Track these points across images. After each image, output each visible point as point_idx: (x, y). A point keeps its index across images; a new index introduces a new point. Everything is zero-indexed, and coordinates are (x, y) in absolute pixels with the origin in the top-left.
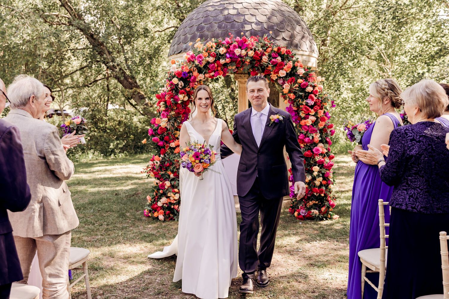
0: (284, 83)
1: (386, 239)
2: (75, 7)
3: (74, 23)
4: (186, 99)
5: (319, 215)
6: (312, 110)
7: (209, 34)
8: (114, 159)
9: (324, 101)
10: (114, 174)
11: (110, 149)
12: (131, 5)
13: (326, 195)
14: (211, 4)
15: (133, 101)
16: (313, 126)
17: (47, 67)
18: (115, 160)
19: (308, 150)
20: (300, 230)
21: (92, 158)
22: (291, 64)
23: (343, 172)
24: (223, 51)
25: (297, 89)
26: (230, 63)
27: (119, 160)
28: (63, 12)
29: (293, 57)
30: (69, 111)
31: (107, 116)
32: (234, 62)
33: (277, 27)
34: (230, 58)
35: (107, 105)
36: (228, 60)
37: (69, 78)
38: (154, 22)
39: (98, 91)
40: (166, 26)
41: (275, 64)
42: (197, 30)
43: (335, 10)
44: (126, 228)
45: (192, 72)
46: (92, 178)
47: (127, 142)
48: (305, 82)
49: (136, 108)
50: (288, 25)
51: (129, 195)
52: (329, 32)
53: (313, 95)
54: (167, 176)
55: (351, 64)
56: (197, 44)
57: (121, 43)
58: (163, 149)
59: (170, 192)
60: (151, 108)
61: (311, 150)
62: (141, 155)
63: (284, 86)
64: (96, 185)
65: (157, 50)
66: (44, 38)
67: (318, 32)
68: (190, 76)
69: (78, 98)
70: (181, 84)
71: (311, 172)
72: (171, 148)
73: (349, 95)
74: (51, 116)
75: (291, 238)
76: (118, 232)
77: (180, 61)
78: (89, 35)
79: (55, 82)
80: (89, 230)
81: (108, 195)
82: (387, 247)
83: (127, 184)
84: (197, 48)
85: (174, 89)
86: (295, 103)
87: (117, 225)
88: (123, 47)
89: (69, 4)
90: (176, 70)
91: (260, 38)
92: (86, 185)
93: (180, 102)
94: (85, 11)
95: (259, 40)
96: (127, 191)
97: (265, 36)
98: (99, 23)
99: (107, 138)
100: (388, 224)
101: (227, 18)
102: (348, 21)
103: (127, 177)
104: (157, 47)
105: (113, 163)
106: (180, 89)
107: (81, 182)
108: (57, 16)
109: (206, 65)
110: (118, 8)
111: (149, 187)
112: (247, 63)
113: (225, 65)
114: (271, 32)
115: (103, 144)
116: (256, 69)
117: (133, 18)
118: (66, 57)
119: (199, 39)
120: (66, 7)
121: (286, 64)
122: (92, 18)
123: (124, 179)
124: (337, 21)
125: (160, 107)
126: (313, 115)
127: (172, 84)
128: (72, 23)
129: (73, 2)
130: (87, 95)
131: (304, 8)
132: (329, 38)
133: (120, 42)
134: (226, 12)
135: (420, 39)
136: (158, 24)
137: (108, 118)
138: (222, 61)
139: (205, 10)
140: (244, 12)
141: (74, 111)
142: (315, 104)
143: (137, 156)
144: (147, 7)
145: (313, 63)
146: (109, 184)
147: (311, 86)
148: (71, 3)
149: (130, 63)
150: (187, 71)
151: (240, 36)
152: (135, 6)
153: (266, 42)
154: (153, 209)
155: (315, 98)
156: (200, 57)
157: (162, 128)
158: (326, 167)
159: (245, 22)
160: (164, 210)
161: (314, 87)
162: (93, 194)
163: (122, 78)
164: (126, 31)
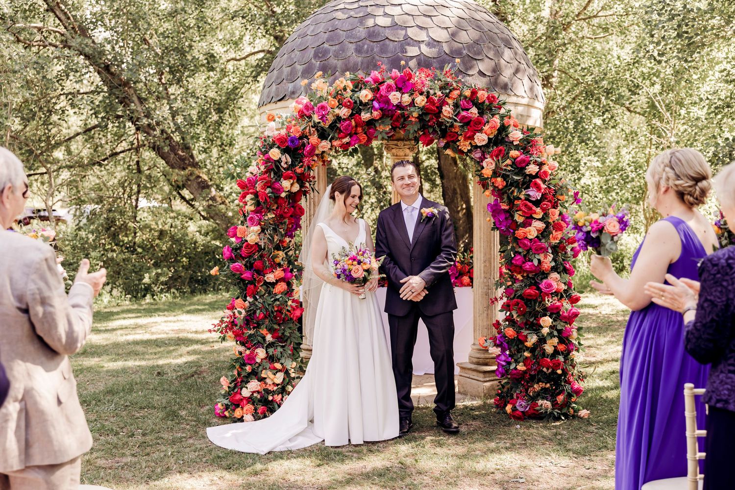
0: (483, 158)
1: (700, 462)
2: (74, 13)
3: (73, 43)
4: (296, 188)
5: (553, 409)
6: (538, 210)
7: (339, 64)
8: (152, 304)
9: (559, 193)
10: (153, 333)
11: (144, 284)
12: (183, 9)
13: (565, 372)
14: (342, 6)
15: (186, 193)
16: (540, 240)
17: (20, 128)
18: (153, 307)
19: (530, 286)
20: (519, 440)
21: (109, 302)
22: (497, 120)
23: (589, 325)
24: (366, 96)
25: (509, 168)
26: (380, 119)
27: (161, 306)
28: (52, 22)
29: (500, 108)
30: (61, 212)
31: (138, 222)
32: (388, 116)
33: (469, 51)
34: (381, 109)
35: (137, 200)
36: (376, 114)
37: (63, 148)
38: (225, 42)
39: (120, 173)
40: (248, 50)
41: (466, 121)
42: (316, 56)
43: (568, 20)
44: (180, 440)
45: (306, 137)
46: (111, 342)
47: (176, 271)
48: (523, 156)
49: (192, 206)
50: (489, 48)
51: (183, 375)
52: (556, 62)
53: (538, 181)
54: (259, 338)
55: (598, 121)
56: (317, 83)
57: (163, 81)
58: (252, 286)
59: (266, 369)
60: (223, 206)
61: (536, 285)
62: (203, 296)
63: (484, 164)
64: (119, 356)
65: (232, 95)
66: (15, 72)
67: (537, 62)
68: (304, 145)
69: (80, 186)
70: (286, 159)
71: (536, 328)
72: (266, 283)
73: (594, 179)
74: (26, 221)
75: (502, 457)
76: (164, 448)
77: (284, 116)
78: (103, 66)
79: (37, 156)
80: (109, 446)
81: (143, 376)
82: (702, 476)
83: (179, 353)
84: (317, 90)
85: (272, 169)
86: (505, 196)
87: (163, 436)
88: (166, 89)
89: (63, 7)
90: (276, 133)
91: (438, 72)
92: (99, 355)
93: (283, 195)
94: (94, 20)
95: (436, 76)
96: (179, 366)
97: (447, 68)
98: (122, 44)
99: (137, 264)
100: (703, 433)
101: (373, 34)
102: (591, 41)
103: (179, 339)
104: (233, 90)
105: (150, 312)
106: (284, 169)
107: (89, 350)
108: (39, 29)
109: (335, 122)
110: (158, 16)
111: (222, 358)
112: (413, 119)
113: (371, 123)
114: (458, 60)
115: (129, 275)
116: (431, 130)
117: (187, 34)
118: (57, 107)
119: (320, 73)
120: (58, 13)
121: (488, 122)
122: (108, 34)
123: (172, 342)
124: (571, 41)
125: (245, 203)
126: (539, 220)
127: (269, 159)
128: (69, 44)
129: (70, 3)
130: (98, 181)
131: (510, 17)
132: (555, 74)
133: (160, 79)
134: (370, 22)
135: (728, 75)
136: (233, 47)
137: (138, 225)
138: (365, 116)
139: (330, 16)
140: (405, 23)
141: (72, 212)
142: (544, 196)
143: (196, 299)
144: (213, 13)
145: (535, 119)
146: (143, 354)
147: (535, 163)
148: (66, 5)
149: (180, 119)
150: (297, 135)
151: (400, 68)
152: (190, 12)
153: (449, 80)
154: (233, 404)
155: (543, 186)
156: (323, 108)
157: (249, 246)
158: (565, 317)
159: (408, 41)
160: (253, 404)
161: (541, 165)
162: (115, 373)
163: (166, 149)
164: (174, 59)
